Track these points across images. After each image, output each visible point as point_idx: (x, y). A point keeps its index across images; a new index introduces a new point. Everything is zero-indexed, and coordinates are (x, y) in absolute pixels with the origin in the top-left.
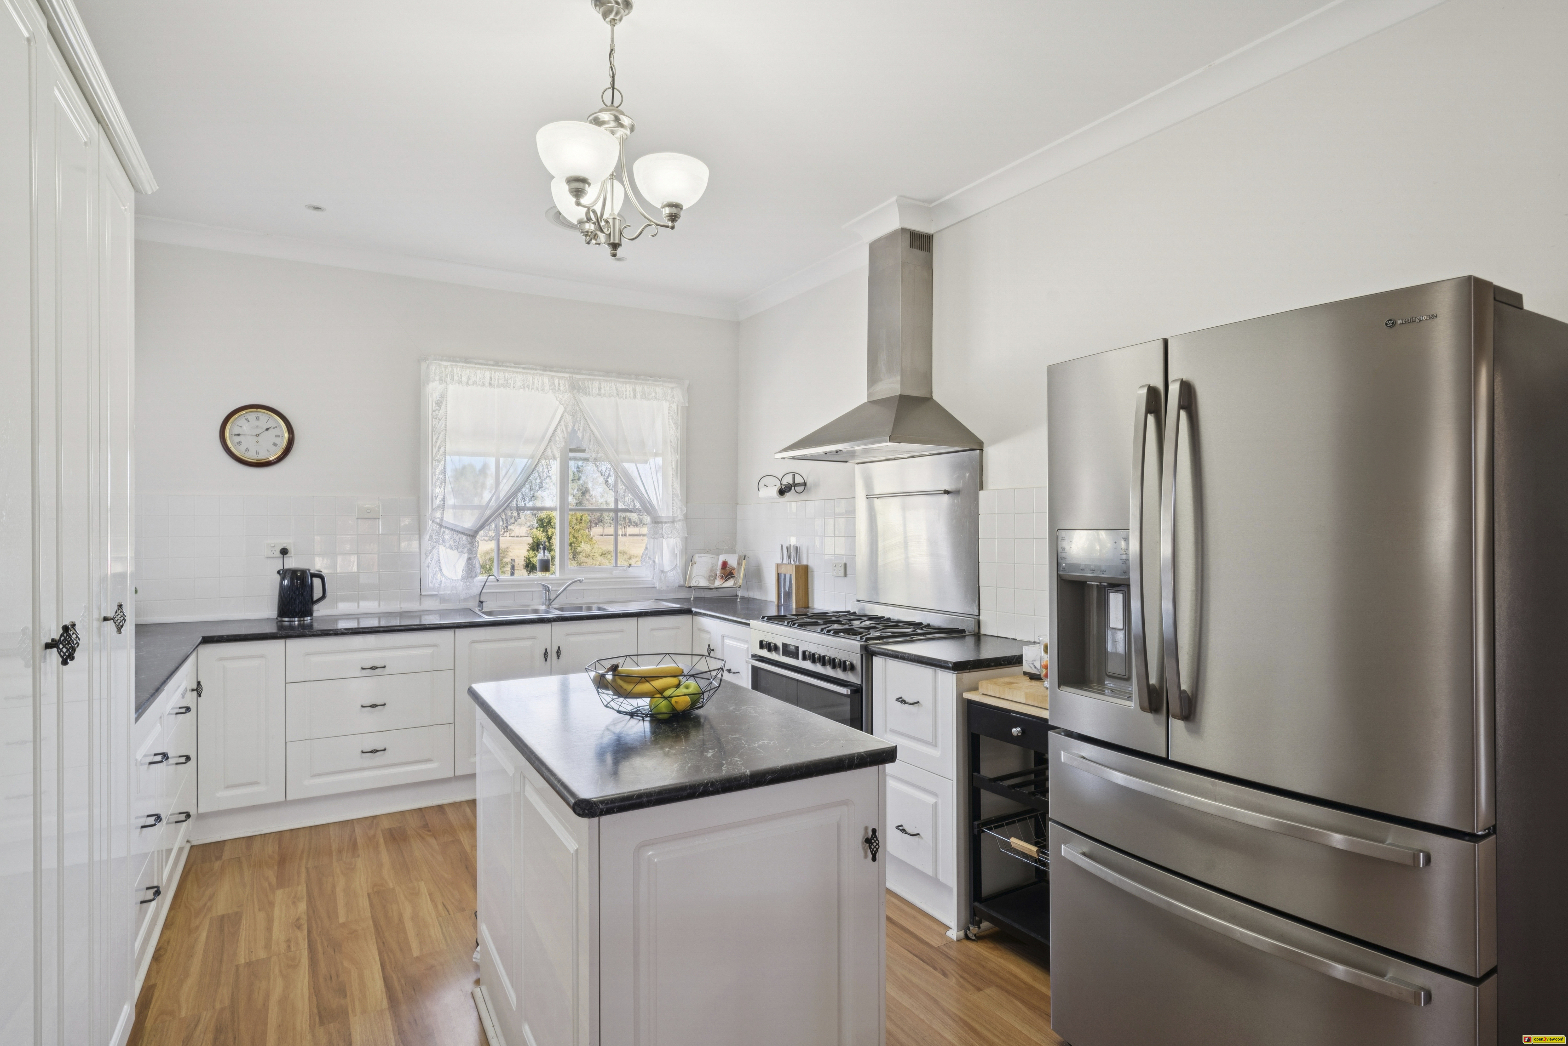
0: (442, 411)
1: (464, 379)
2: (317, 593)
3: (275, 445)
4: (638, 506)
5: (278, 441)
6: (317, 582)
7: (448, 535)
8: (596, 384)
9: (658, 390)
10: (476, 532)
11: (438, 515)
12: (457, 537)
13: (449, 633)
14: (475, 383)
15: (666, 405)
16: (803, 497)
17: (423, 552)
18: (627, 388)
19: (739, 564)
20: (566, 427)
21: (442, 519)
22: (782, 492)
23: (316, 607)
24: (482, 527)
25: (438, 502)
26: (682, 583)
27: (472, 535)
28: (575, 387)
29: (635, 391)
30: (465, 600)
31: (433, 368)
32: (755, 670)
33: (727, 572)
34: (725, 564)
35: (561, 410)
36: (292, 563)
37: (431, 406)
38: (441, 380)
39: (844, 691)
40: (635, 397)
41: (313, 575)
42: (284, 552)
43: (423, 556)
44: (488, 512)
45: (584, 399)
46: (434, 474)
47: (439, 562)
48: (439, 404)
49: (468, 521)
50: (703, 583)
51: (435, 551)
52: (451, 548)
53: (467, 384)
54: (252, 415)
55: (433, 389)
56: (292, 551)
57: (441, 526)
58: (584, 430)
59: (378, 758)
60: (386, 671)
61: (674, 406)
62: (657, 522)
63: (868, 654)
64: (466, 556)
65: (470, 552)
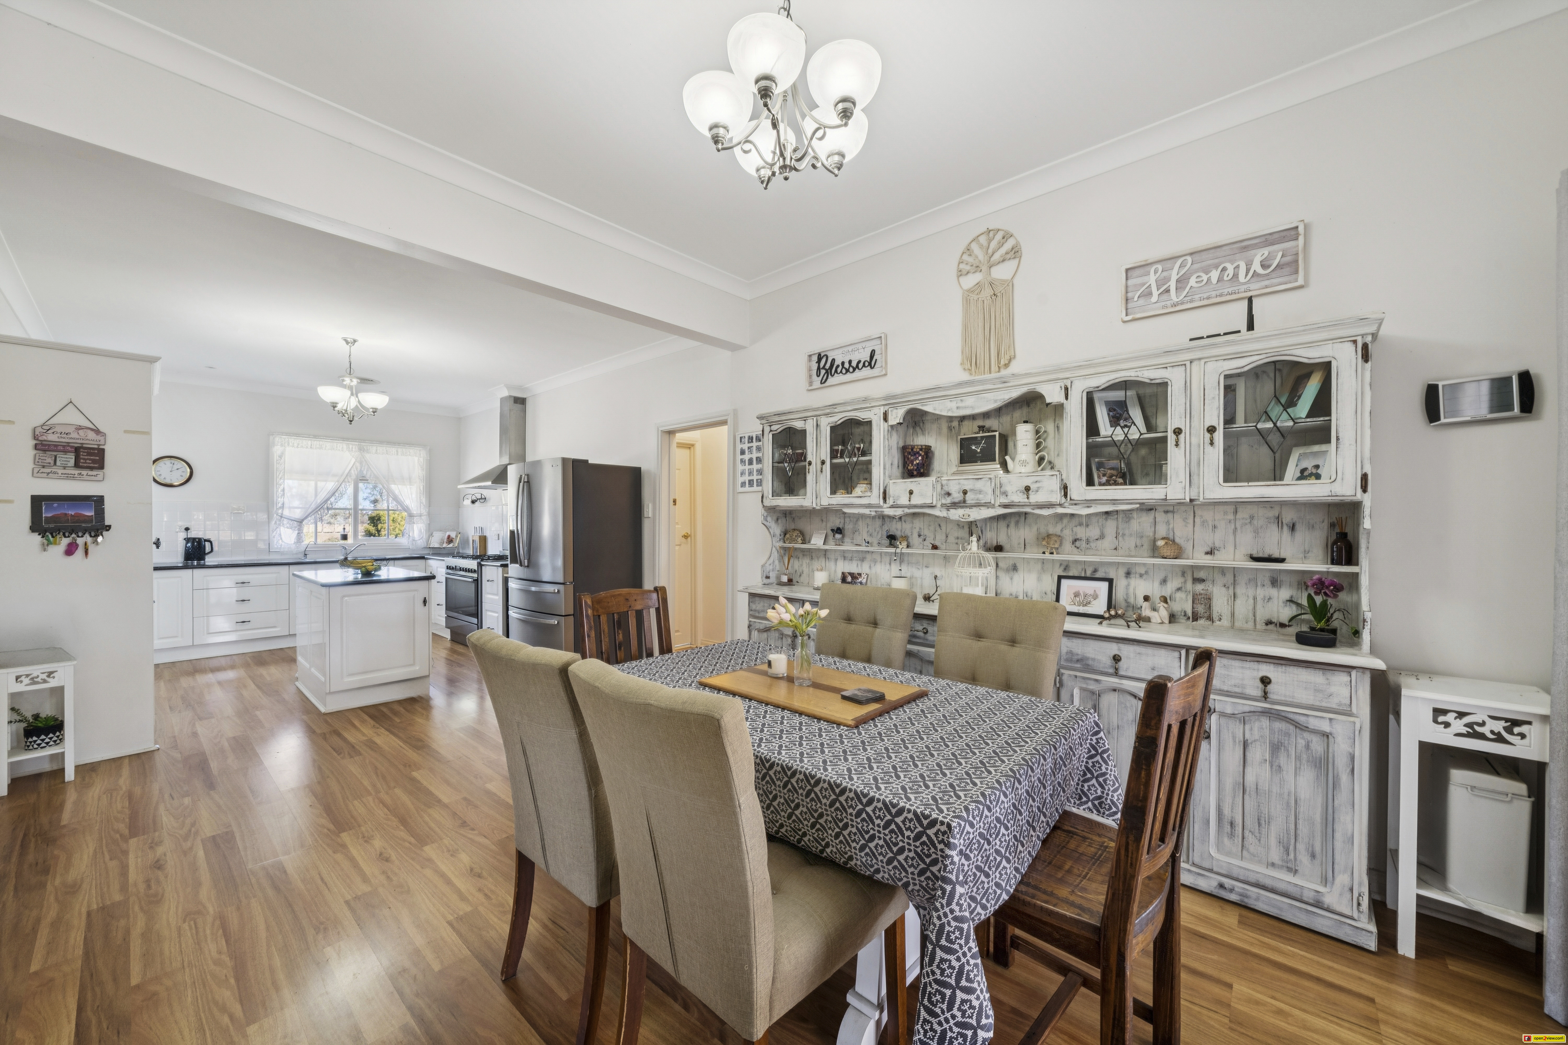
0: (282, 460)
1: (296, 445)
2: (208, 549)
3: (182, 476)
4: (400, 508)
5: (183, 474)
6: (207, 545)
7: (285, 521)
8: (375, 448)
9: (411, 451)
10: (303, 520)
11: (280, 511)
12: (292, 523)
13: (286, 567)
14: (302, 447)
15: (416, 459)
16: (484, 504)
17: (271, 530)
18: (393, 450)
19: (457, 536)
20: (357, 469)
21: (282, 514)
22: (473, 502)
23: (207, 557)
24: (306, 518)
25: (280, 505)
26: (425, 546)
27: (300, 522)
28: (361, 449)
29: (397, 451)
30: (296, 554)
31: (277, 439)
32: (447, 579)
33: (450, 540)
34: (449, 536)
35: (353, 460)
36: (193, 534)
37: (276, 457)
38: (282, 445)
39: (470, 580)
40: (397, 454)
41: (205, 540)
42: (187, 529)
43: (271, 532)
44: (310, 510)
45: (367, 456)
46: (277, 491)
47: (280, 535)
48: (280, 457)
49: (298, 514)
50: (437, 545)
51: (278, 529)
52: (287, 528)
53: (297, 447)
54: (167, 461)
55: (277, 450)
56: (192, 528)
57: (281, 517)
58: (367, 470)
59: (246, 625)
60: (250, 584)
61: (421, 460)
62: (411, 516)
63: (480, 566)
64: (297, 532)
65: (299, 530)
